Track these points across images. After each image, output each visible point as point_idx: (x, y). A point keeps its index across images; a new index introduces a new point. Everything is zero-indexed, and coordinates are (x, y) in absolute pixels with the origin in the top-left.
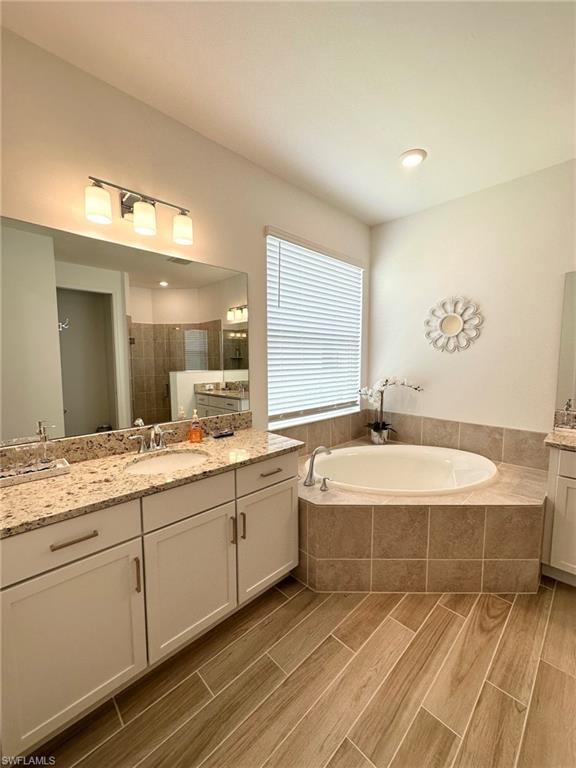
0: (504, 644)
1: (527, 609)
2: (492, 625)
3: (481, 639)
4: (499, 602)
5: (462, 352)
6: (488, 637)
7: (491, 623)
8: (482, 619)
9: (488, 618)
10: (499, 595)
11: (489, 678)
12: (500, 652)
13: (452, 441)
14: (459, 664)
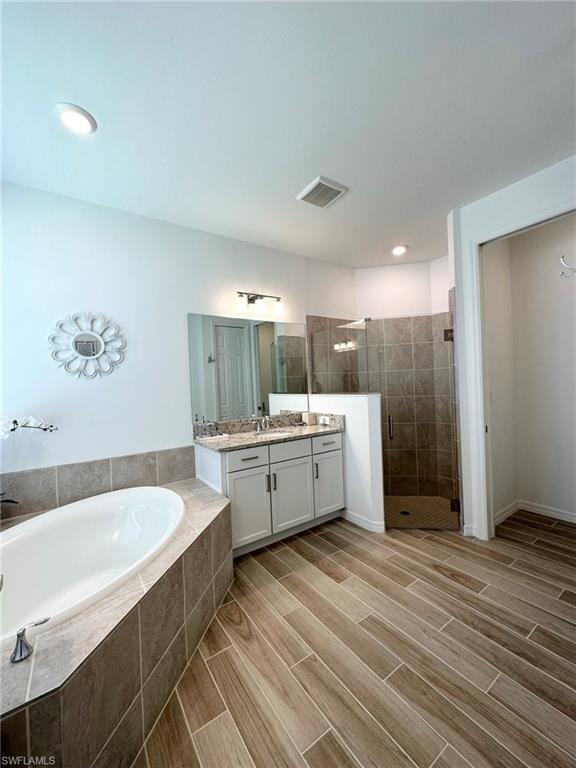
0: (265, 632)
1: (244, 594)
2: (246, 628)
3: (255, 647)
4: (229, 608)
5: (105, 378)
6: (255, 639)
7: (244, 627)
8: (238, 631)
9: (239, 627)
10: (224, 603)
11: (289, 666)
12: (270, 640)
13: (104, 483)
14: (272, 684)
